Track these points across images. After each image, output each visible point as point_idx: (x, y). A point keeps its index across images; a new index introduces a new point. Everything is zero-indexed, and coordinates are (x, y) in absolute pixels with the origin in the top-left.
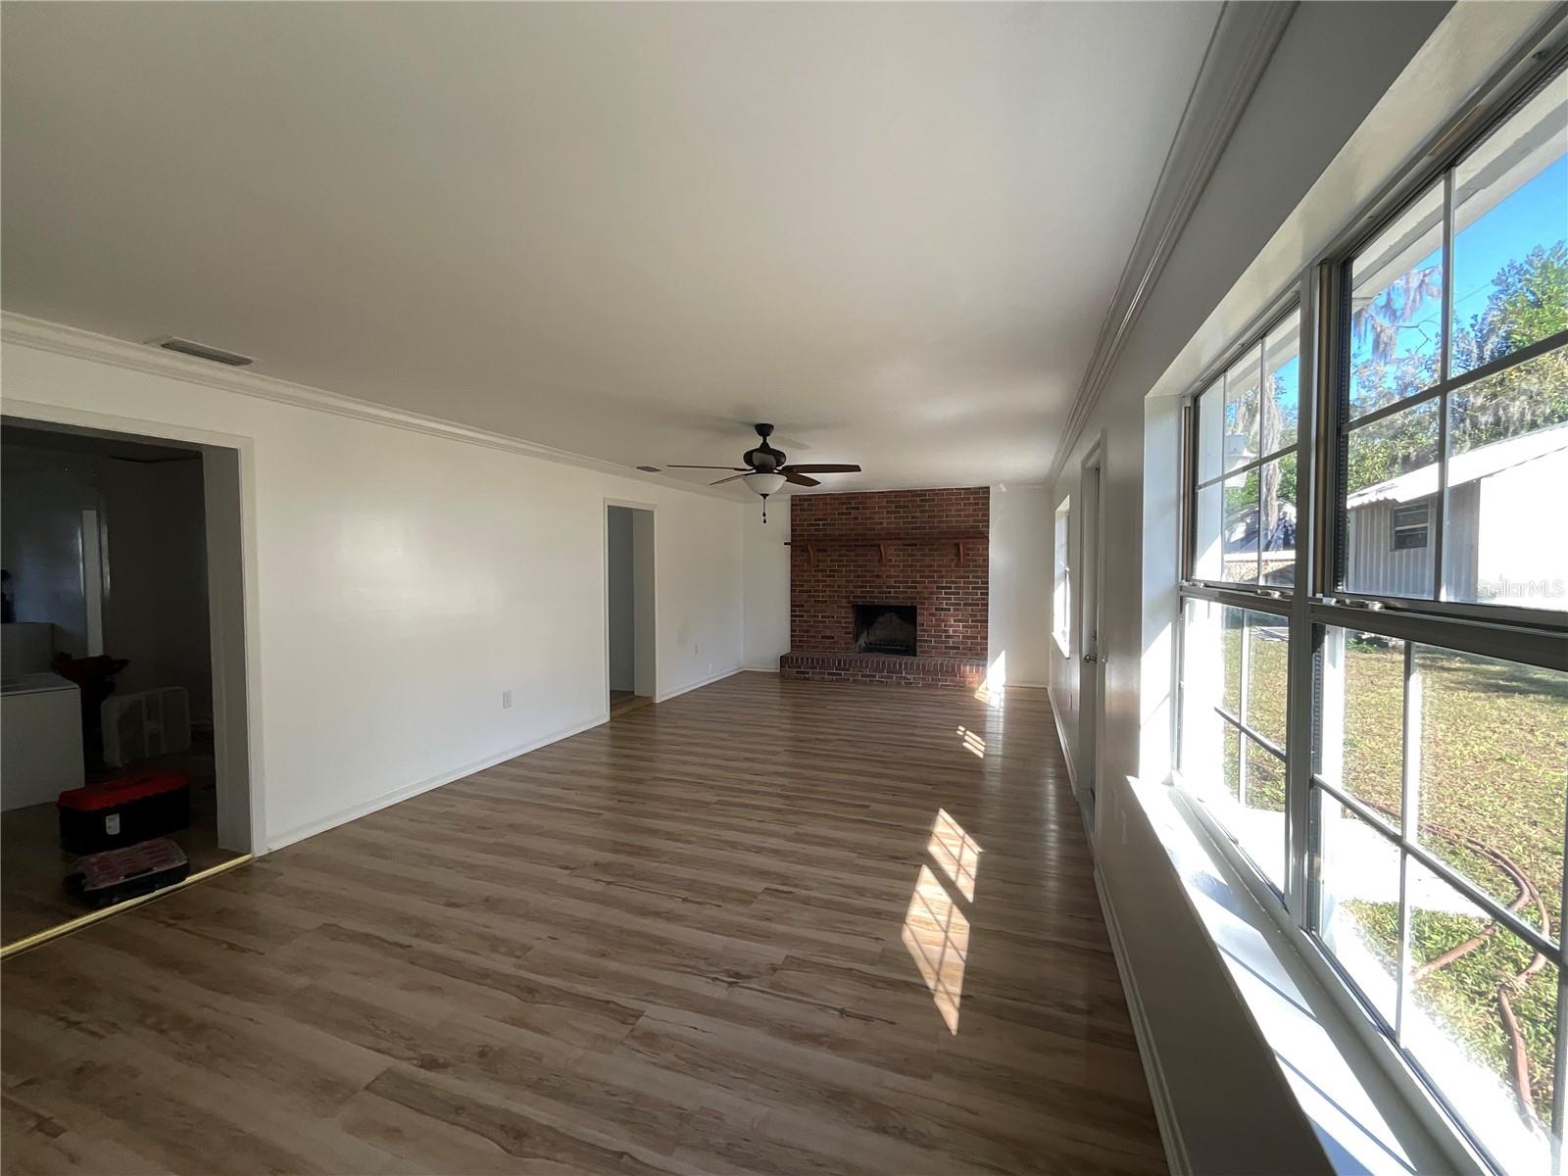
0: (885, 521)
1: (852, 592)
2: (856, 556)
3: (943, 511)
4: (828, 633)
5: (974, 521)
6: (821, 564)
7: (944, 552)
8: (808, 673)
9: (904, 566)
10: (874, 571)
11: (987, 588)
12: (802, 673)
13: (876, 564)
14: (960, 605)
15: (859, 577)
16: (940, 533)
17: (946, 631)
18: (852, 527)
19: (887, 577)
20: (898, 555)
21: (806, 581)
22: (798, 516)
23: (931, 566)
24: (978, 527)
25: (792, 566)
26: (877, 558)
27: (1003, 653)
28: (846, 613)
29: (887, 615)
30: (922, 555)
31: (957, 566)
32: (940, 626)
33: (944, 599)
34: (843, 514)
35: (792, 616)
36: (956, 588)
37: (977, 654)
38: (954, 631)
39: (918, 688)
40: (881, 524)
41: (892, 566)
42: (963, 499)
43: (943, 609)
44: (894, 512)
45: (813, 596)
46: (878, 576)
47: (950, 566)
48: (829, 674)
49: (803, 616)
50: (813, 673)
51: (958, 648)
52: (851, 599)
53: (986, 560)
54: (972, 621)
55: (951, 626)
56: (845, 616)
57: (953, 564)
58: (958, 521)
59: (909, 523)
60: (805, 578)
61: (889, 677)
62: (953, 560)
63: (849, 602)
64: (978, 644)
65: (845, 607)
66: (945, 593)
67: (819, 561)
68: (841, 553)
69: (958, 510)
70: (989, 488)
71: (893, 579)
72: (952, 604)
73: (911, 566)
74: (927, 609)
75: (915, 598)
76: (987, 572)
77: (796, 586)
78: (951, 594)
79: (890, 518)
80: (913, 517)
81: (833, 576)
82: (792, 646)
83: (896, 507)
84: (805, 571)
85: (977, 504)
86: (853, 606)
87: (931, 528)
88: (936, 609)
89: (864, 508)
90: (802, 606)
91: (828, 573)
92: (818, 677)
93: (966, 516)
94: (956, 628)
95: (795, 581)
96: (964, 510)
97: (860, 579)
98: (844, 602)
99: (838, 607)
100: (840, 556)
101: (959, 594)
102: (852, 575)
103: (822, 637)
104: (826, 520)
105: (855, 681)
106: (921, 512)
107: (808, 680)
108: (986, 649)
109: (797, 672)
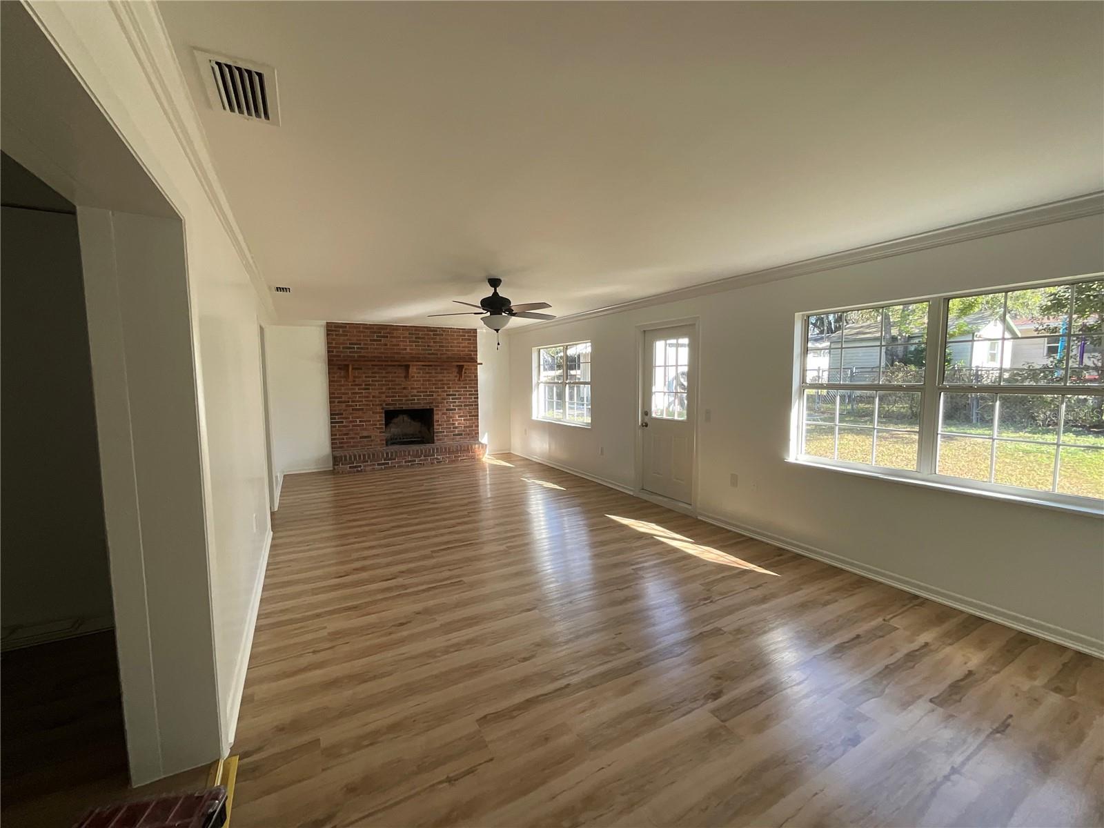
0: (409, 348)
1: (384, 401)
2: (387, 373)
3: (449, 343)
4: (365, 434)
5: (469, 351)
6: (357, 380)
7: (450, 371)
8: (360, 466)
9: (423, 381)
10: (401, 385)
11: (478, 394)
12: (356, 467)
13: (403, 379)
14: (462, 406)
15: (390, 389)
16: (448, 358)
17: (454, 424)
18: (382, 351)
19: (412, 388)
20: (419, 373)
21: (344, 394)
22: (334, 339)
23: (442, 380)
24: (471, 355)
25: (330, 381)
26: (403, 375)
27: (486, 434)
28: (380, 417)
29: (401, 417)
30: (436, 373)
31: (459, 380)
32: (449, 421)
33: (451, 402)
34: (374, 340)
35: (332, 423)
36: (459, 395)
37: (473, 437)
38: (459, 424)
39: (446, 464)
40: (406, 349)
41: (416, 381)
42: (461, 336)
43: (452, 410)
44: (415, 342)
45: (351, 406)
46: (404, 388)
47: (454, 380)
48: (379, 464)
49: (342, 422)
50: (365, 466)
51: (461, 434)
52: (384, 406)
53: (476, 376)
54: (470, 416)
55: (457, 420)
56: (380, 418)
57: (457, 379)
58: (458, 351)
59: (426, 350)
60: (343, 391)
61: (425, 460)
62: (456, 376)
63: (383, 409)
64: (473, 430)
65: (380, 413)
66: (452, 399)
67: (354, 377)
68: (374, 371)
69: (458, 343)
70: (476, 330)
71: (415, 391)
72: (457, 406)
73: (429, 380)
74: (441, 410)
75: (432, 403)
76: (477, 383)
77: (333, 397)
78: (456, 399)
79: (412, 346)
80: (428, 346)
81: (368, 389)
82: (332, 448)
83: (416, 338)
84: (343, 386)
85: (470, 340)
86: (385, 411)
87: (441, 354)
88: (447, 410)
89: (392, 337)
90: (342, 414)
91: (363, 387)
92: (369, 468)
93: (463, 347)
94: (459, 421)
95: (334, 393)
96: (461, 343)
97: (390, 391)
98: (378, 409)
99: (373, 413)
100: (373, 373)
101: (461, 398)
102: (384, 388)
103: (361, 438)
104: (360, 344)
105: (399, 467)
106: (434, 342)
107: (361, 471)
108: (478, 433)
109: (350, 467)
